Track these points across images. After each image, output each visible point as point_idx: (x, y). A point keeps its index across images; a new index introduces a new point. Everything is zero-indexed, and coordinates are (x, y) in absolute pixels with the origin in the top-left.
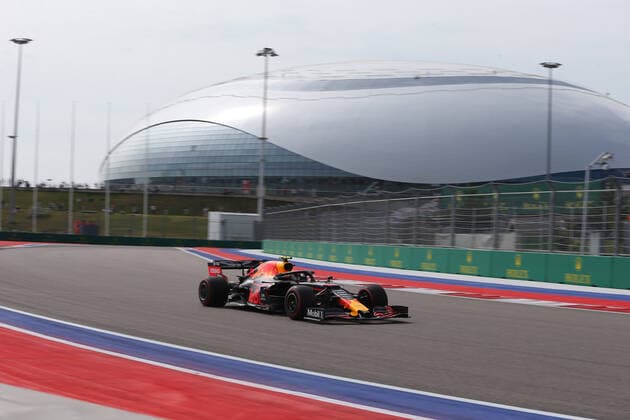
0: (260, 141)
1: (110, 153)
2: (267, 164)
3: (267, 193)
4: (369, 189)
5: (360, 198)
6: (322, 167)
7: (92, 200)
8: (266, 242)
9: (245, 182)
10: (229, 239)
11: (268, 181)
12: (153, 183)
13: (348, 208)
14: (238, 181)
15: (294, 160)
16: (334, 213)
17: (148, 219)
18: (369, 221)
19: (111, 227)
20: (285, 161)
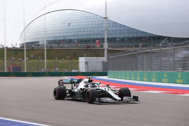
0: (105, 19)
1: (25, 28)
2: (108, 31)
3: (109, 46)
4: (163, 42)
5: (159, 47)
6: (138, 31)
7: (16, 53)
8: (109, 72)
9: (97, 41)
10: (89, 71)
11: (109, 40)
12: (49, 43)
13: (152, 52)
14: (94, 40)
15: (122, 28)
16: (145, 56)
17: (47, 62)
18: (164, 59)
19: (27, 67)
20: (118, 29)
